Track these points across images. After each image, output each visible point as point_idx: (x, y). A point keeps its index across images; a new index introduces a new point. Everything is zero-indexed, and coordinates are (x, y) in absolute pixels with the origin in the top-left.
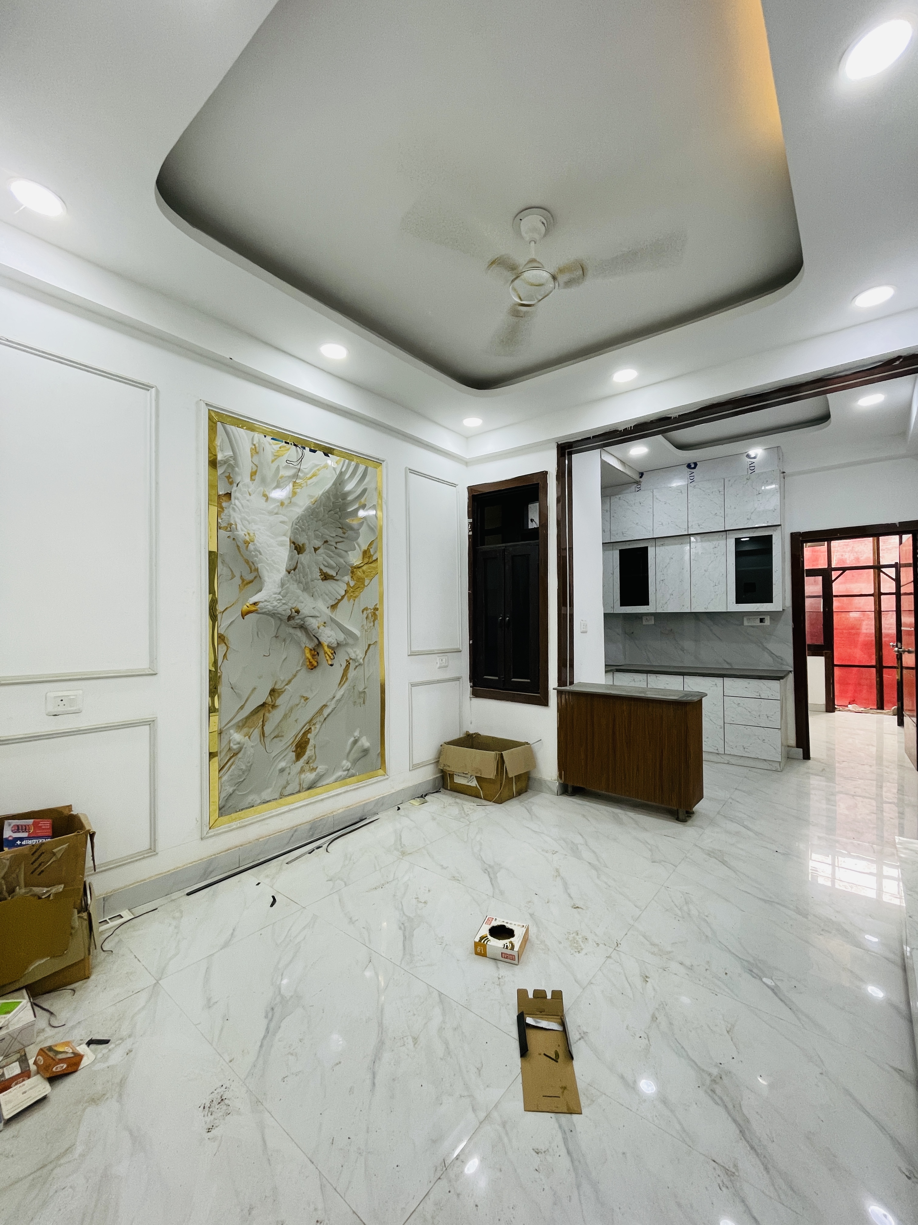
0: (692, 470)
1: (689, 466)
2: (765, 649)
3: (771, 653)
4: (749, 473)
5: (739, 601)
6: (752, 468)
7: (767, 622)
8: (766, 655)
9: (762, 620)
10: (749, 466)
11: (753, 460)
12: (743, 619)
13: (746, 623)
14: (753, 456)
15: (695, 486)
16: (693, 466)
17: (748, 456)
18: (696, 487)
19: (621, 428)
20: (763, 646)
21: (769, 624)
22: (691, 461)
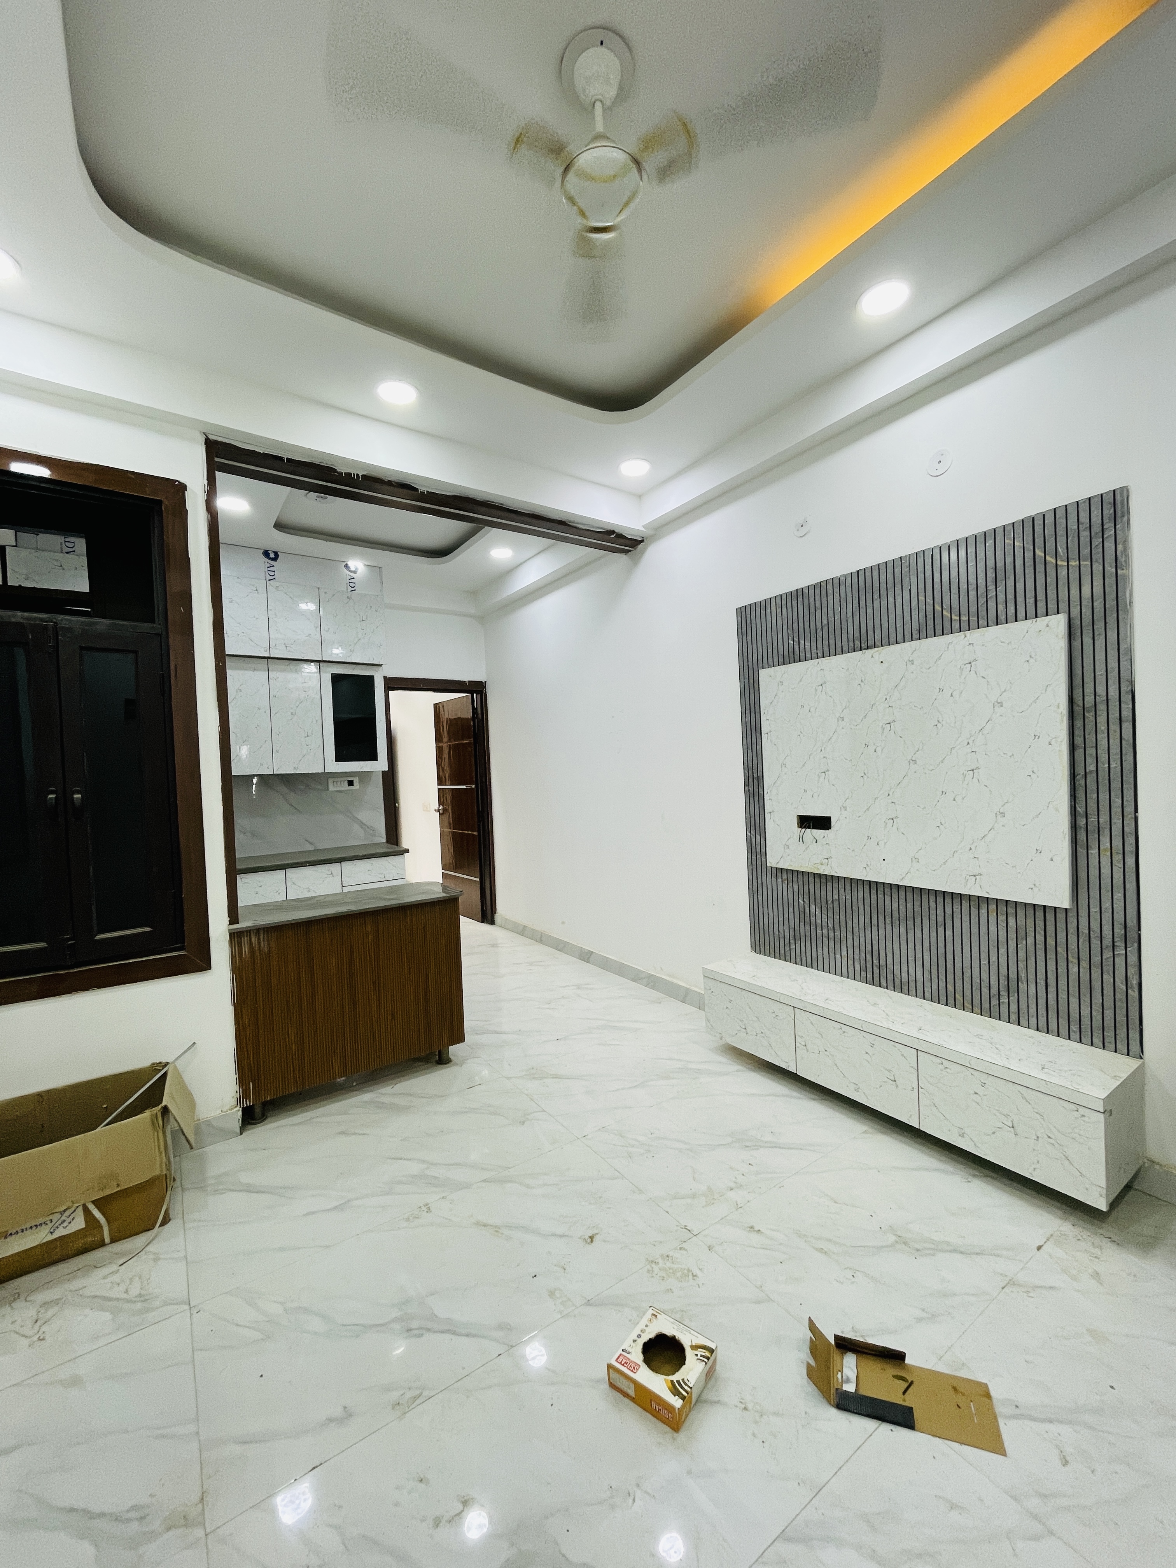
0: (273, 563)
1: (266, 554)
2: (355, 819)
3: (362, 825)
4: (349, 590)
5: (340, 758)
6: (352, 584)
7: (357, 785)
8: (356, 827)
9: (351, 783)
10: (349, 581)
11: (353, 575)
12: (328, 782)
13: (332, 788)
14: (352, 569)
15: (277, 587)
16: (272, 556)
17: (346, 566)
18: (280, 588)
19: (343, 469)
20: (354, 816)
21: (358, 787)
22: (272, 547)
